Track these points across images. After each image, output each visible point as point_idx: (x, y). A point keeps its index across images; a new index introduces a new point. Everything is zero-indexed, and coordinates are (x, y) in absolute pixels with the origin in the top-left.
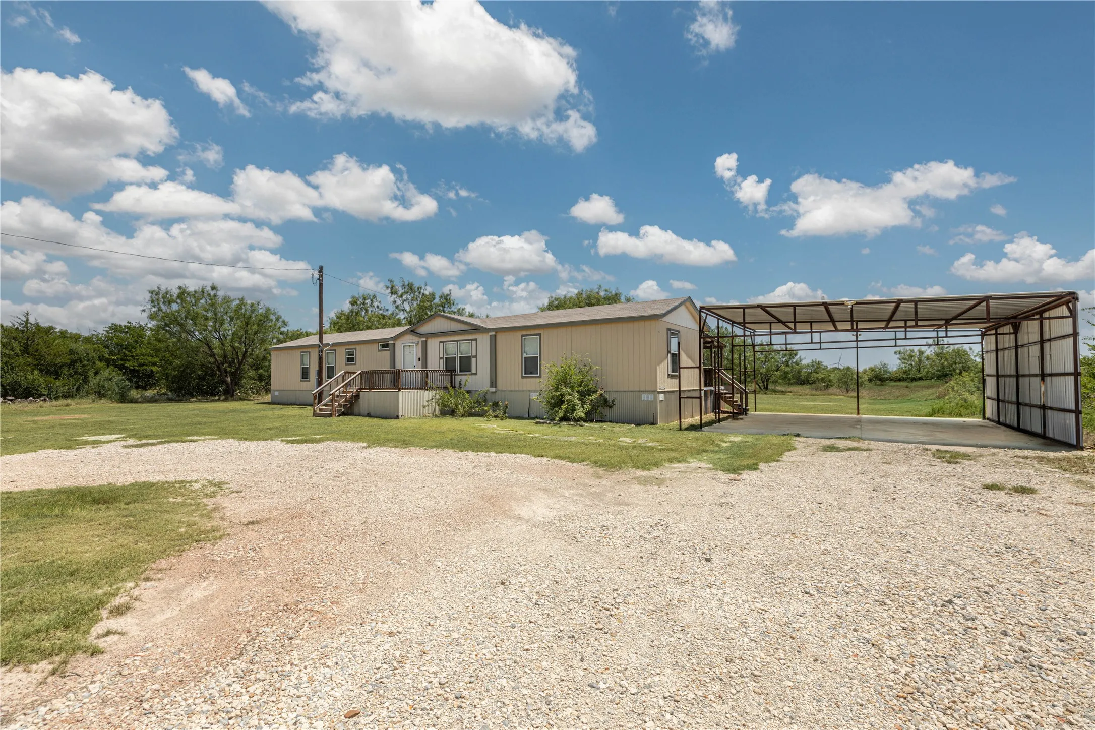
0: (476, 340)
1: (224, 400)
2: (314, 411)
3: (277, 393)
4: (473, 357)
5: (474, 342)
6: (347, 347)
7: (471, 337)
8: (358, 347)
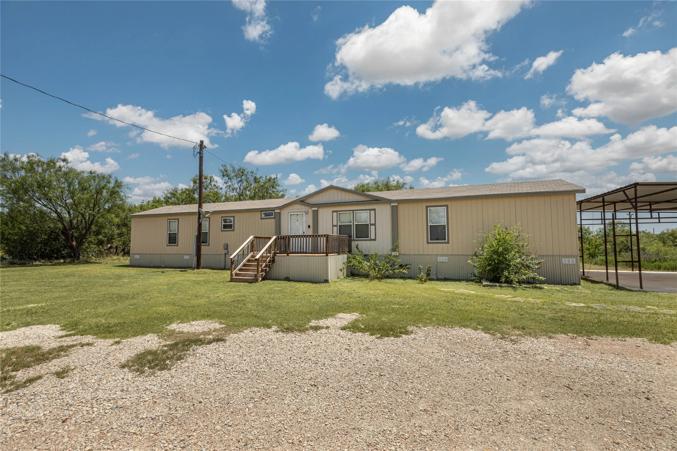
0: (375, 210)
1: (70, 263)
2: (232, 275)
3: (137, 257)
4: (373, 225)
5: (373, 212)
6: (224, 215)
7: (368, 207)
8: (236, 215)
